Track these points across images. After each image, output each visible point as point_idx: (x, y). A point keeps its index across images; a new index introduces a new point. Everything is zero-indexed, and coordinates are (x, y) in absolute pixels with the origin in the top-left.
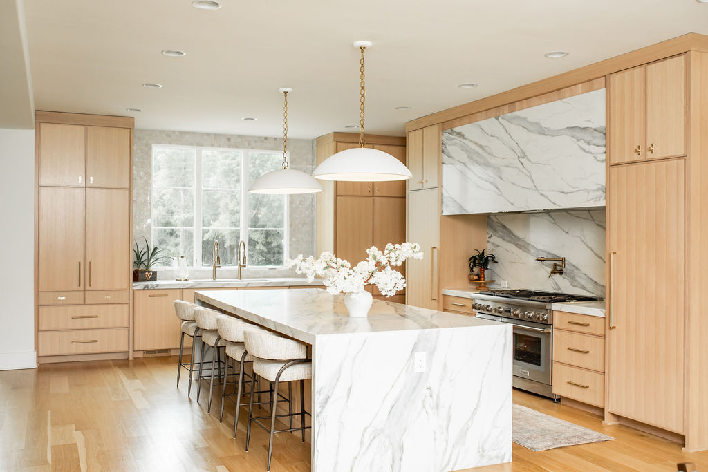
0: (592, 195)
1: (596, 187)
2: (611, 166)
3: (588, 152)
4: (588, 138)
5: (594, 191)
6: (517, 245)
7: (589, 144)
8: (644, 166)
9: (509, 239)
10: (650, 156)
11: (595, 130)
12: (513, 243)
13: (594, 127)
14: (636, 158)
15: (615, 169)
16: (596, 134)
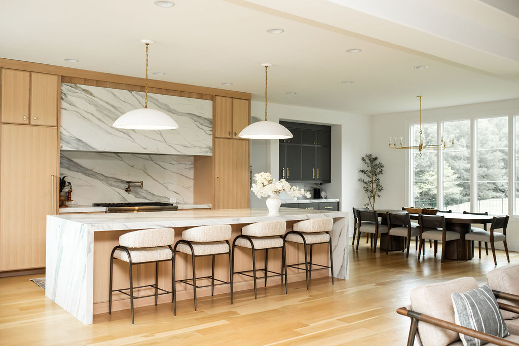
0: (203, 150)
1: (205, 146)
2: (215, 138)
3: (201, 129)
4: (201, 122)
5: (204, 148)
6: (85, 174)
7: (202, 125)
8: (231, 140)
9: (76, 170)
10: (234, 137)
11: (205, 119)
12: (81, 172)
13: (205, 117)
14: (228, 136)
15: (217, 140)
16: (206, 120)
